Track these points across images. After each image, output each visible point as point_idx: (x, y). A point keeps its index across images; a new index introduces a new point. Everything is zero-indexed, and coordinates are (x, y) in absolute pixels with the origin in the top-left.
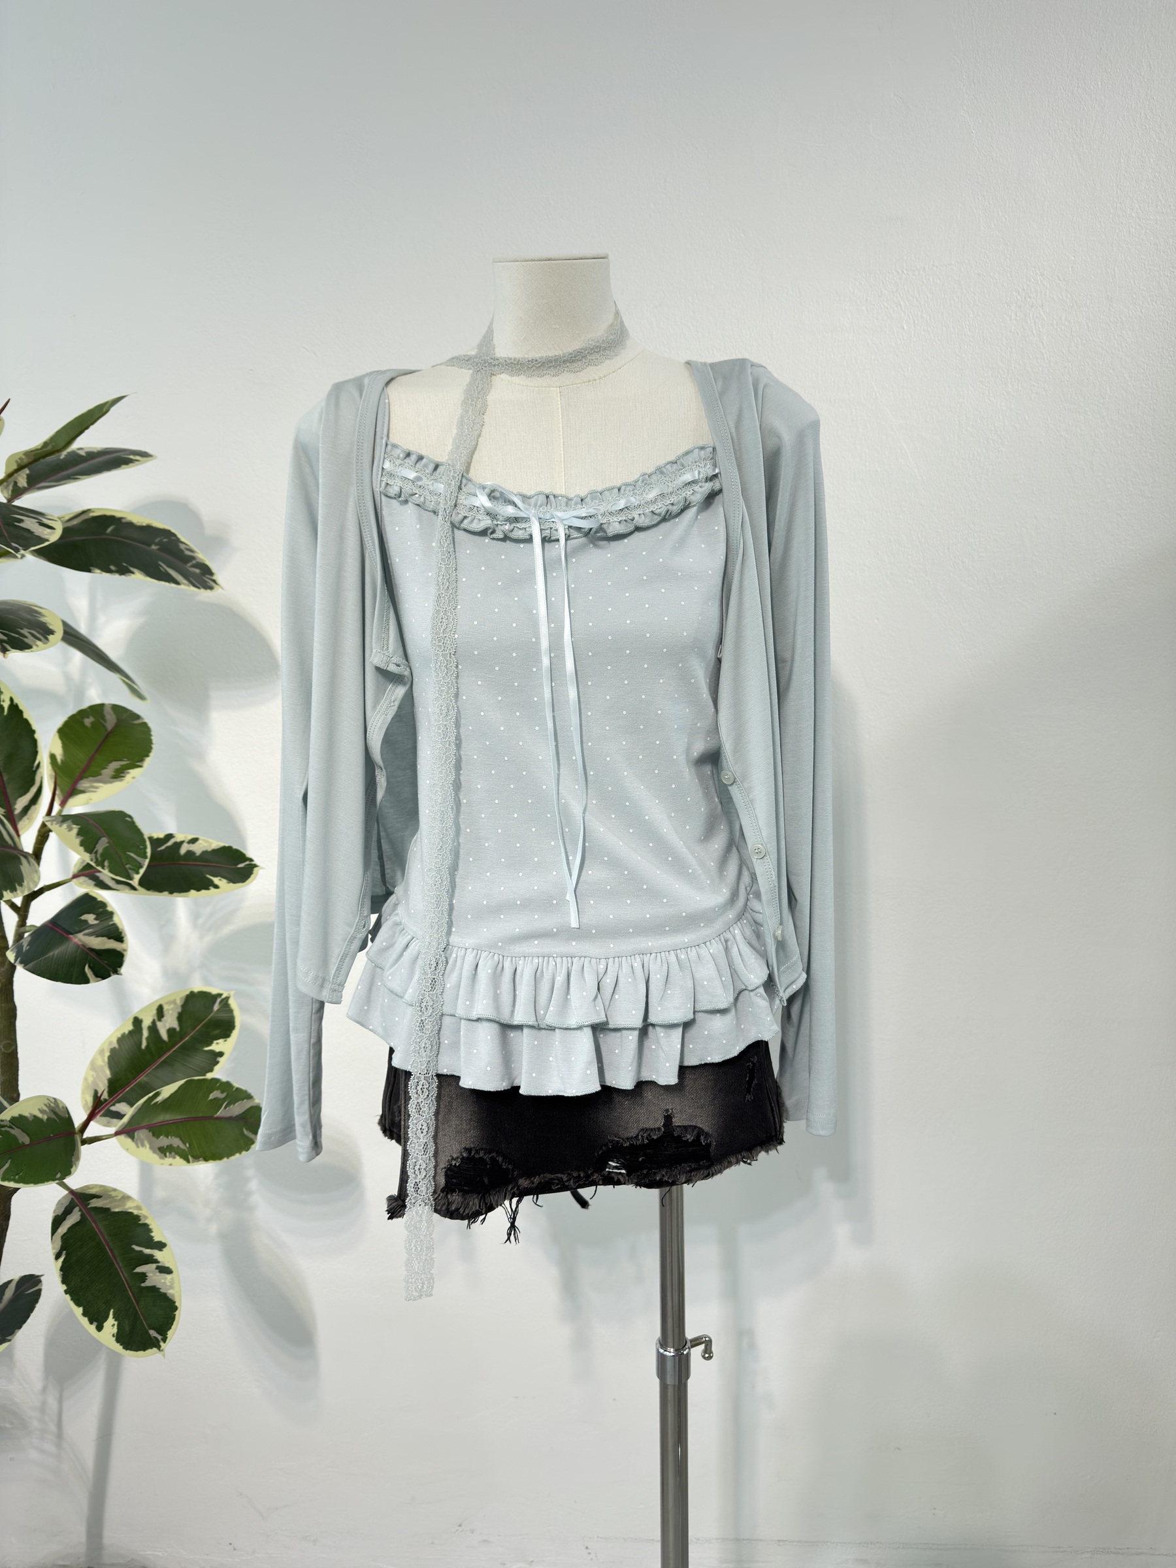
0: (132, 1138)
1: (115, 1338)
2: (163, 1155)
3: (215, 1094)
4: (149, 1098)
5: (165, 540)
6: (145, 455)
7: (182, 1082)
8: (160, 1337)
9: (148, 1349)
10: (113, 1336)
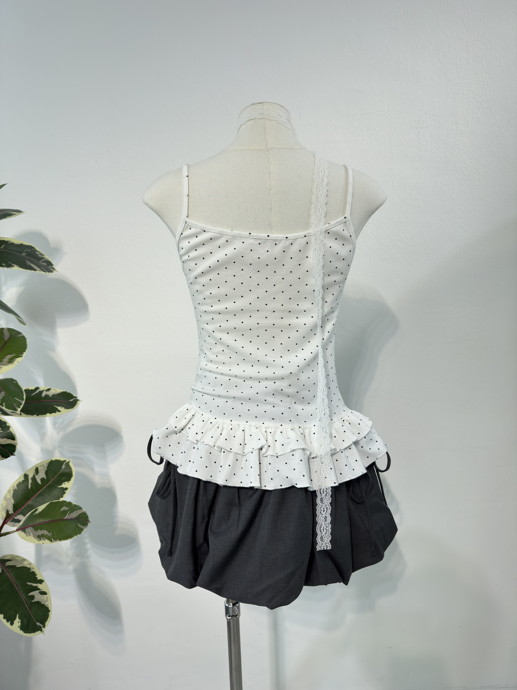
0: (25, 532)
1: (19, 628)
2: (39, 539)
3: (64, 508)
4: (32, 512)
5: (29, 250)
6: (19, 211)
7: (48, 503)
8: (42, 626)
9: (36, 632)
10: (19, 627)
